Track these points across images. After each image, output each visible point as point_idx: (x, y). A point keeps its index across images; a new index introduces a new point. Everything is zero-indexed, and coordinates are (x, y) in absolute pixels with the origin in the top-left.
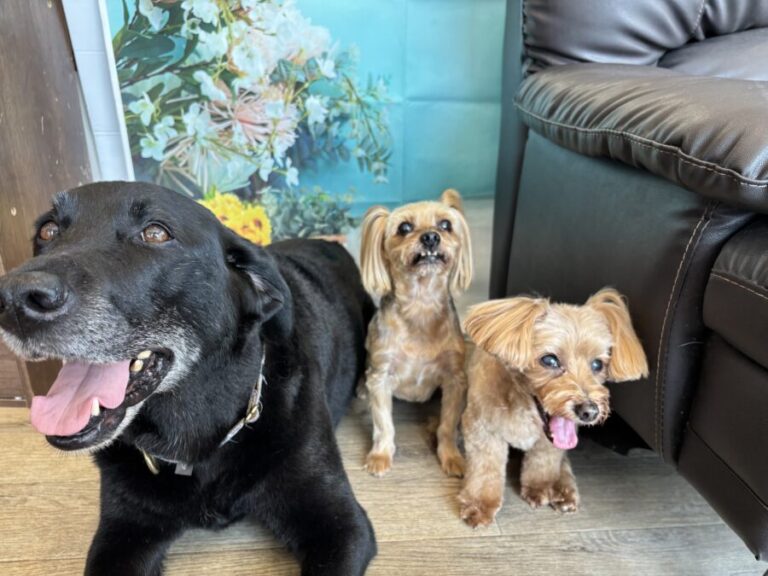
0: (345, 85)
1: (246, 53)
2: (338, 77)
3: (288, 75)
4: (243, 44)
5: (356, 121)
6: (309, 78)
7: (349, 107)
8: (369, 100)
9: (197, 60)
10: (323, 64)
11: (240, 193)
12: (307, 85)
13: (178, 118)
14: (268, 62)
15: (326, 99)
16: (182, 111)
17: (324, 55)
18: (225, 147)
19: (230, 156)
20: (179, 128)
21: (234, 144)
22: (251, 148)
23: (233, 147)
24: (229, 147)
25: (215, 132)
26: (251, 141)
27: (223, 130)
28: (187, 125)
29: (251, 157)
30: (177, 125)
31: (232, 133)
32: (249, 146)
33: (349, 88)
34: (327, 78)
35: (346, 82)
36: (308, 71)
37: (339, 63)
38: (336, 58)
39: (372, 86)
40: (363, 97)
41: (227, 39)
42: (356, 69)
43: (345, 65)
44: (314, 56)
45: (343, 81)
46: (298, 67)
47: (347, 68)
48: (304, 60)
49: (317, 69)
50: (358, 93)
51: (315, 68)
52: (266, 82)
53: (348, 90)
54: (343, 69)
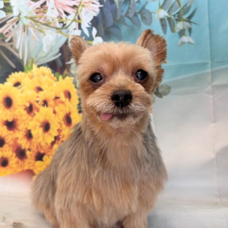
11: (53, 65)
18: (41, 23)
19: (45, 30)
20: (7, 10)
21: (48, 19)
22: (62, 20)
23: (47, 21)
24: (44, 22)
25: (34, 10)
26: (62, 14)
27: (40, 7)
28: (13, 7)
29: (62, 29)
30: (6, 7)
31: (46, 8)
32: (60, 18)
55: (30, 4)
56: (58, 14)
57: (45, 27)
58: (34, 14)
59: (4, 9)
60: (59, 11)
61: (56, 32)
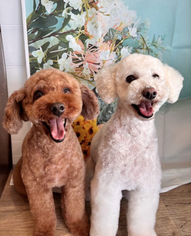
1: (94, 25)
2: (138, 37)
3: (113, 36)
6: (123, 38)
7: (142, 52)
9: (68, 29)
10: (131, 30)
12: (122, 41)
13: (55, 61)
15: (131, 48)
16: (58, 57)
17: (132, 25)
18: (78, 77)
19: (81, 81)
20: (55, 66)
21: (83, 74)
22: (92, 77)
23: (83, 76)
24: (81, 76)
25: (74, 69)
26: (93, 73)
27: (78, 67)
28: (60, 65)
29: (92, 81)
30: (54, 64)
31: (83, 68)
32: (91, 75)
33: (143, 42)
34: (132, 37)
35: (142, 39)
36: (124, 34)
37: (139, 29)
38: (138, 27)
39: (155, 41)
40: (150, 46)
41: (85, 18)
42: (148, 32)
43: (142, 30)
44: (127, 26)
45: (140, 38)
46: (119, 32)
47: (143, 32)
48: (122, 28)
49: (128, 33)
50: (147, 45)
51: (127, 32)
52: (102, 41)
53: (142, 43)
54: (141, 32)
55: (72, 65)
56: (90, 73)
57: (81, 79)
58: (74, 71)
59: (53, 66)
60: (91, 71)
61: (88, 83)
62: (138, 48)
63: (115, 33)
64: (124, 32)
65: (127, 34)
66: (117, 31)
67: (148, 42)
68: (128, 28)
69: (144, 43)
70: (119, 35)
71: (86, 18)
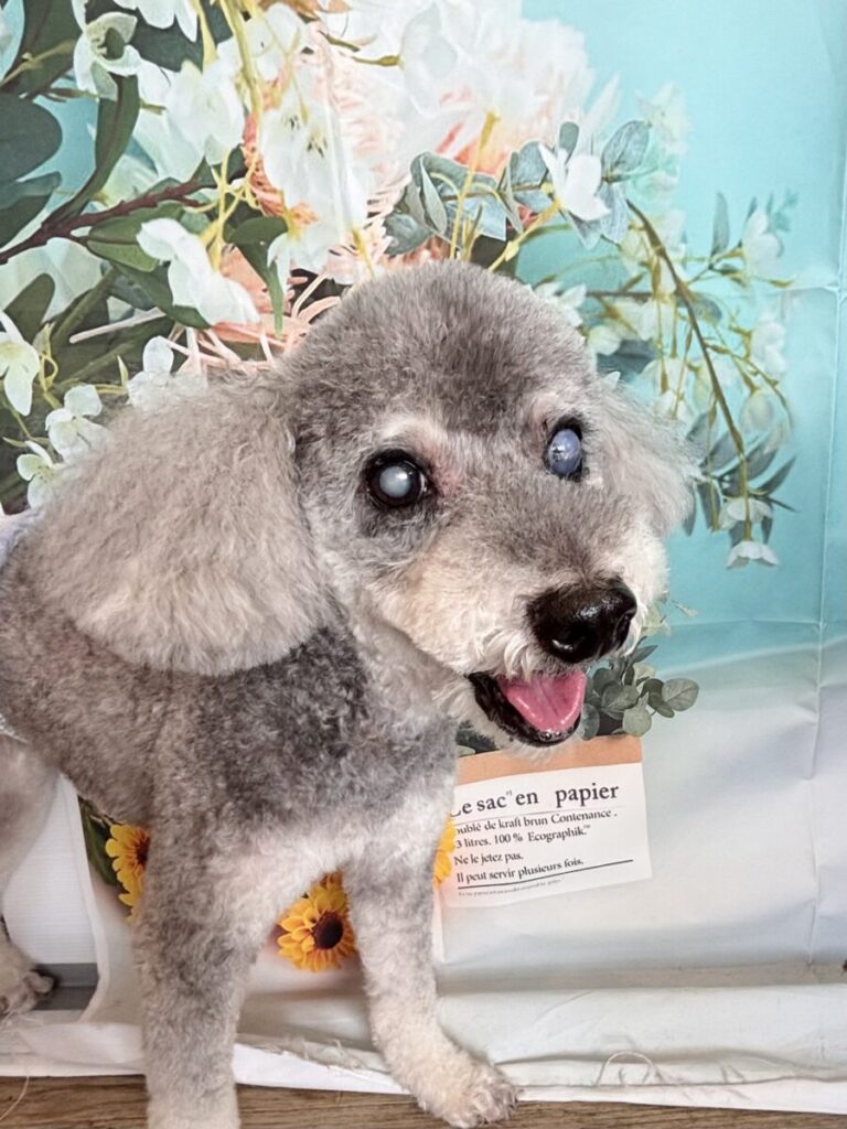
0: (636, 242)
1: (303, 136)
2: (613, 216)
3: (450, 214)
4: (289, 102)
5: (672, 367)
6: (517, 226)
7: (650, 320)
8: (716, 288)
9: (146, 182)
10: (567, 171)
12: (511, 251)
13: (109, 389)
14: (378, 168)
15: (577, 295)
16: (122, 365)
17: (569, 136)
33: (652, 252)
34: (577, 220)
35: (641, 229)
36: (516, 199)
37: (617, 163)
38: (607, 147)
39: (727, 240)
40: (697, 279)
41: (238, 87)
42: (675, 180)
43: (636, 171)
44: (534, 140)
45: (630, 227)
46: (482, 185)
47: (642, 182)
48: (503, 156)
49: (545, 188)
50: (678, 269)
51: (539, 186)
52: (375, 244)
53: (646, 260)
54: (629, 182)
62: (623, 293)
63: (456, 192)
64: (517, 186)
65: (540, 201)
66: (471, 174)
67: (683, 247)
68: (540, 155)
69: (655, 259)
70: (484, 203)
71: (244, 85)
